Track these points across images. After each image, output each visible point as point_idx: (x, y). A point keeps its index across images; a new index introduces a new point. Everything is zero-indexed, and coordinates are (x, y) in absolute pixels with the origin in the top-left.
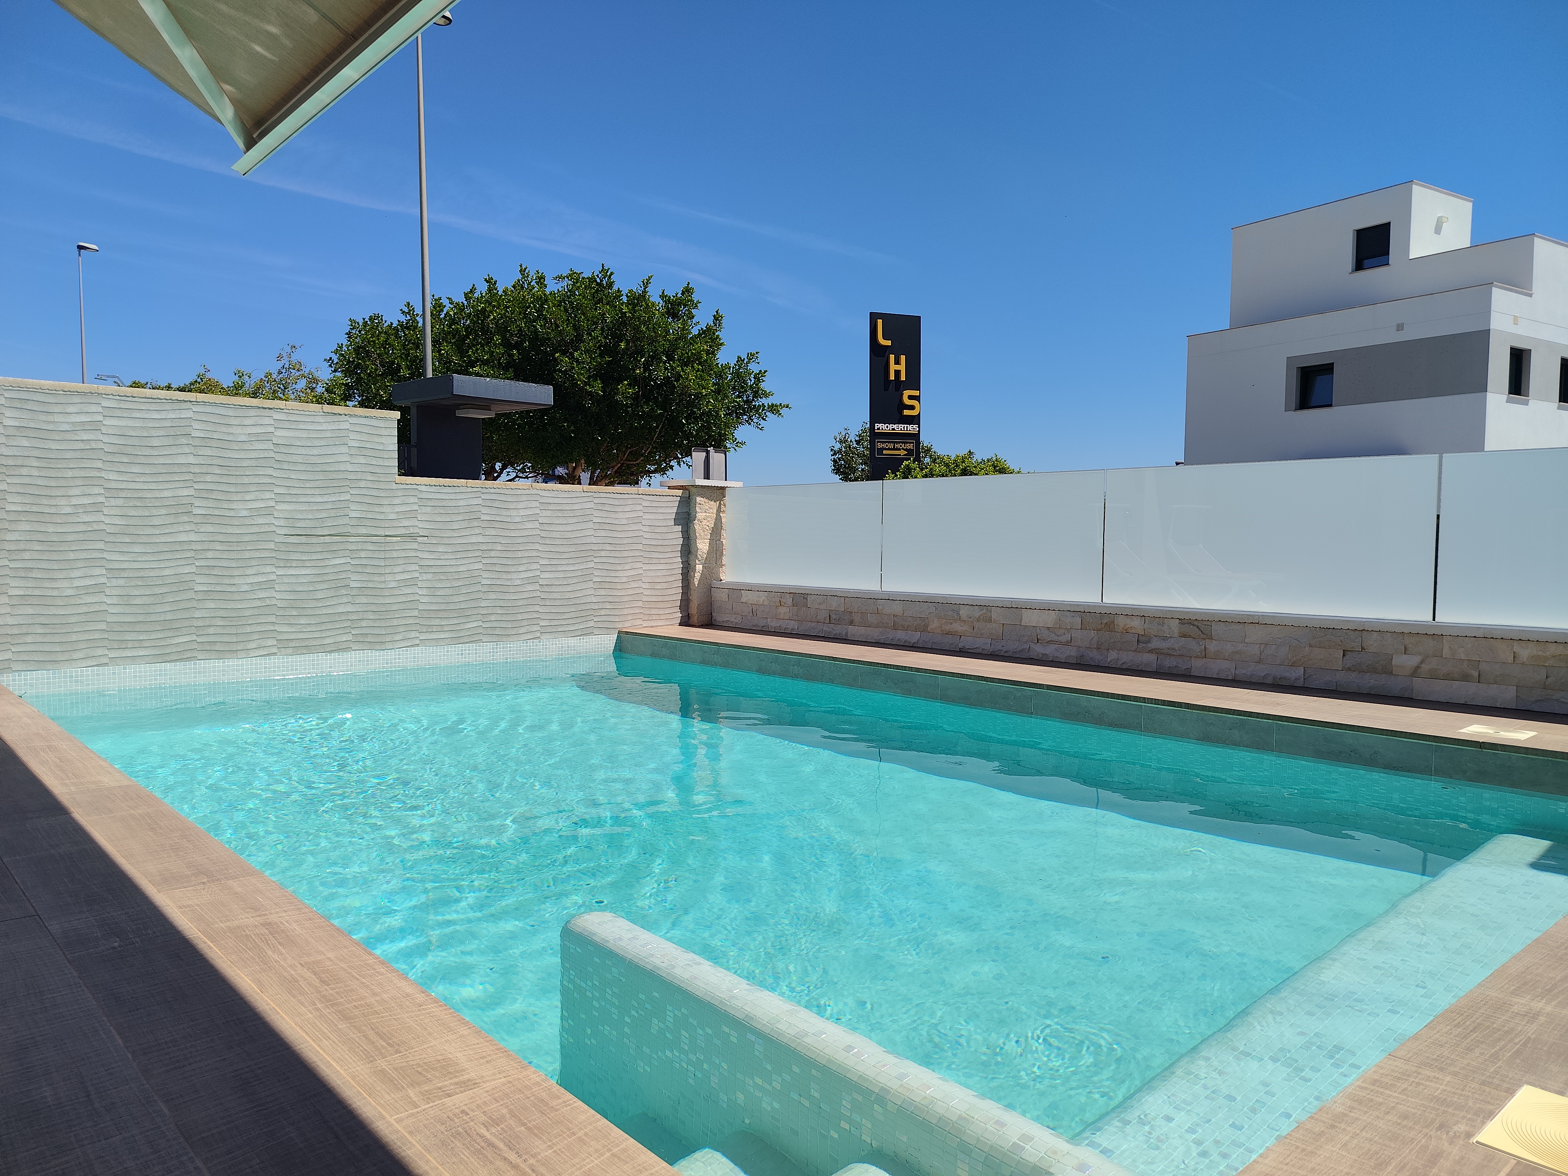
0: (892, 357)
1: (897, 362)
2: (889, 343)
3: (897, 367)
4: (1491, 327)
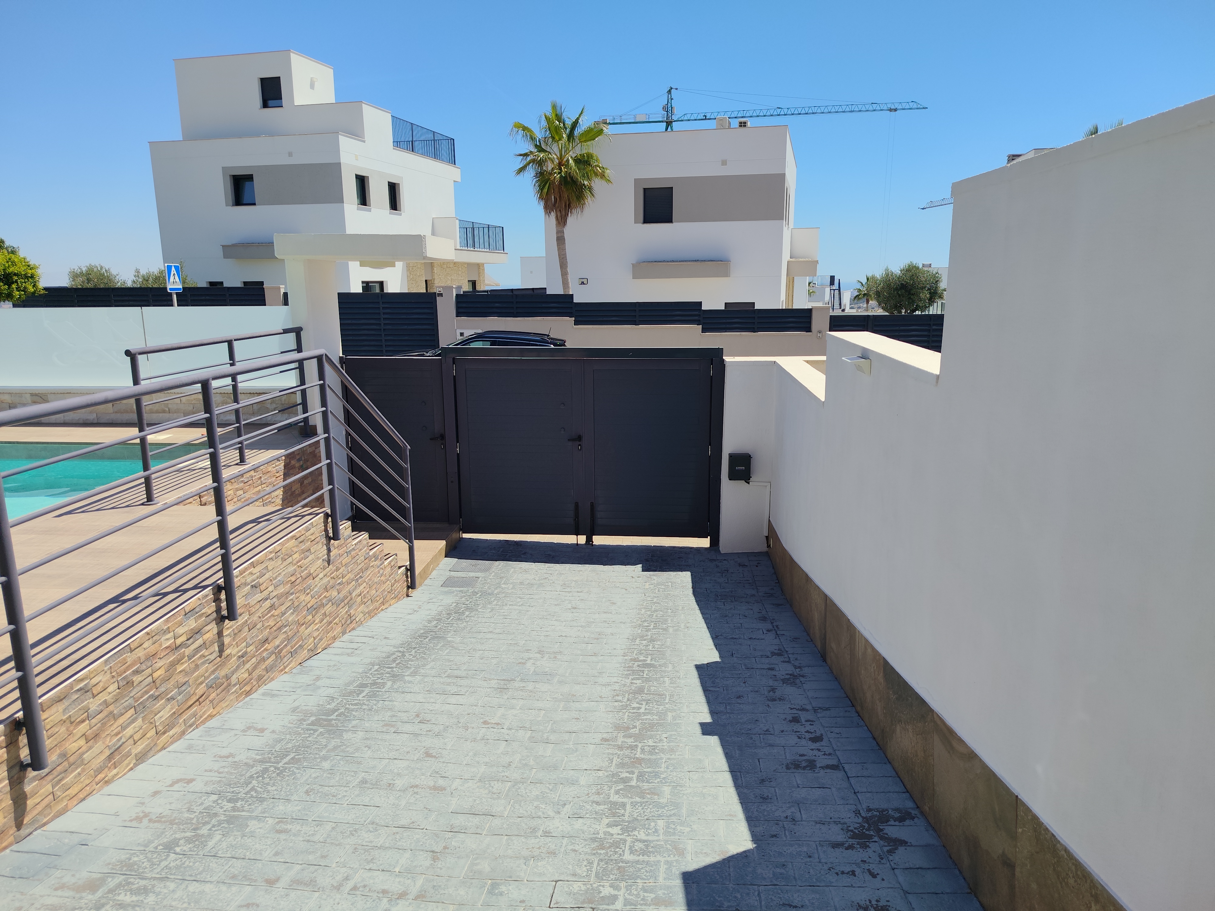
4: (341, 161)
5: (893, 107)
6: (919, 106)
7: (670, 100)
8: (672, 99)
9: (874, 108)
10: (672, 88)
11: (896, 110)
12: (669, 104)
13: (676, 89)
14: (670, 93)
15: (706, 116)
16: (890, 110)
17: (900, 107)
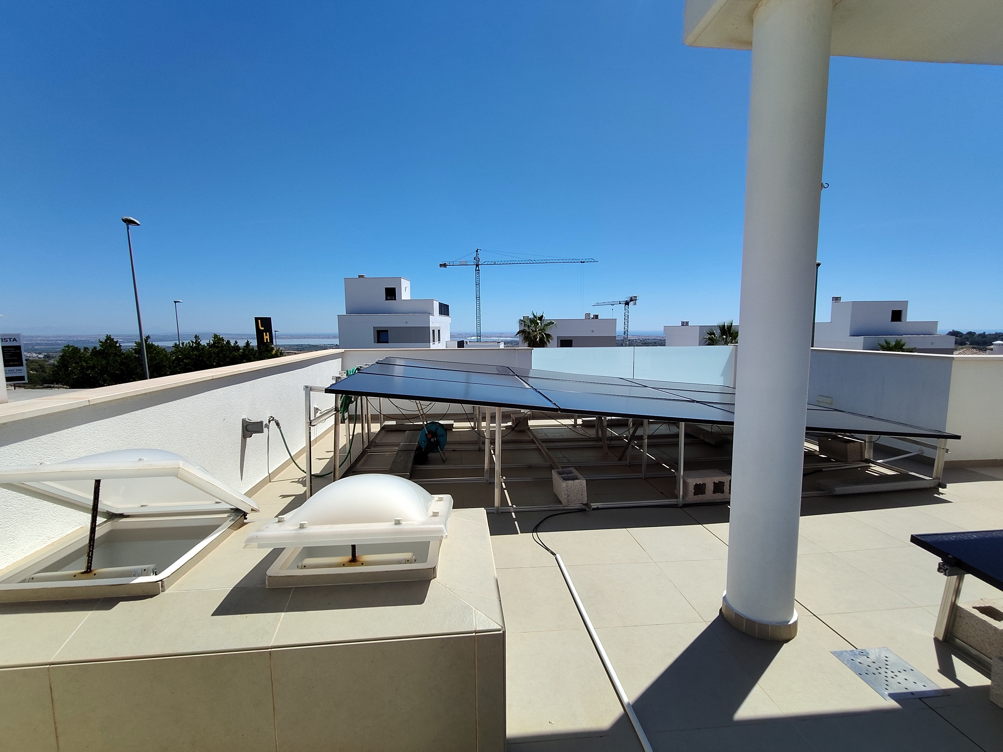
0: (265, 333)
1: (266, 335)
2: (263, 328)
3: (266, 337)
4: (430, 326)
5: (582, 261)
6: (594, 261)
7: (477, 255)
8: (478, 254)
9: (574, 261)
10: (478, 249)
11: (584, 262)
12: (477, 257)
13: (480, 250)
14: (477, 252)
15: (495, 263)
16: (582, 262)
17: (586, 261)
